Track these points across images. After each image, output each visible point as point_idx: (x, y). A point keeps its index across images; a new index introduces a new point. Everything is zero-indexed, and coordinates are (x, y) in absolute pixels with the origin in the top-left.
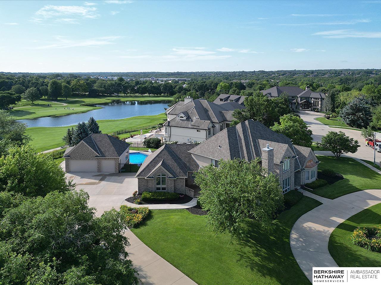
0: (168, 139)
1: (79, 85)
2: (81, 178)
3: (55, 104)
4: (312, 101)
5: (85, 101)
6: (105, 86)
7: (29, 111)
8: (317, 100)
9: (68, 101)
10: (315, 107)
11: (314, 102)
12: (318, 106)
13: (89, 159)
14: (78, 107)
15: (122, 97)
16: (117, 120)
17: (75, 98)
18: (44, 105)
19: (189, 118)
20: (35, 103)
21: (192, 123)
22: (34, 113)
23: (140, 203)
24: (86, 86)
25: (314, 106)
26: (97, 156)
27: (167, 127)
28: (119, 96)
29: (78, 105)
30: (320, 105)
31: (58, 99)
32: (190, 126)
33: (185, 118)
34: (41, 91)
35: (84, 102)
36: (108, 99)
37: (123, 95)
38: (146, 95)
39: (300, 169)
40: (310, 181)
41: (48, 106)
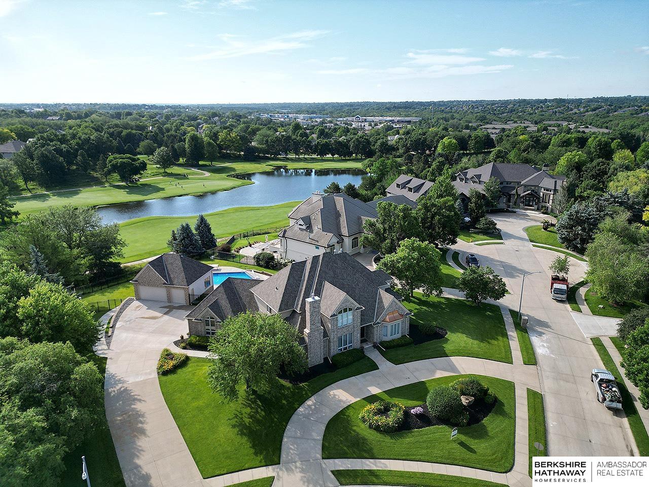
0: (284, 255)
1: (229, 140)
2: (147, 309)
3: (194, 174)
4: (541, 194)
5: (236, 168)
6: (267, 141)
7: (158, 185)
8: (549, 192)
9: (214, 168)
10: (544, 204)
11: (543, 195)
12: (549, 203)
13: (157, 286)
14: (223, 179)
15: (292, 160)
16: (263, 208)
17: (224, 162)
18: (179, 175)
19: (309, 228)
20: (168, 172)
21: (312, 235)
22: (163, 189)
23: (184, 348)
24: (241, 142)
25: (543, 202)
26: (165, 284)
27: (282, 238)
28: (287, 159)
29: (224, 175)
30: (551, 201)
31: (201, 163)
32: (308, 240)
33: (304, 227)
34: (178, 150)
35: (233, 170)
36: (270, 165)
37: (293, 156)
38: (328, 158)
39: (372, 323)
40: (389, 338)
41: (184, 177)
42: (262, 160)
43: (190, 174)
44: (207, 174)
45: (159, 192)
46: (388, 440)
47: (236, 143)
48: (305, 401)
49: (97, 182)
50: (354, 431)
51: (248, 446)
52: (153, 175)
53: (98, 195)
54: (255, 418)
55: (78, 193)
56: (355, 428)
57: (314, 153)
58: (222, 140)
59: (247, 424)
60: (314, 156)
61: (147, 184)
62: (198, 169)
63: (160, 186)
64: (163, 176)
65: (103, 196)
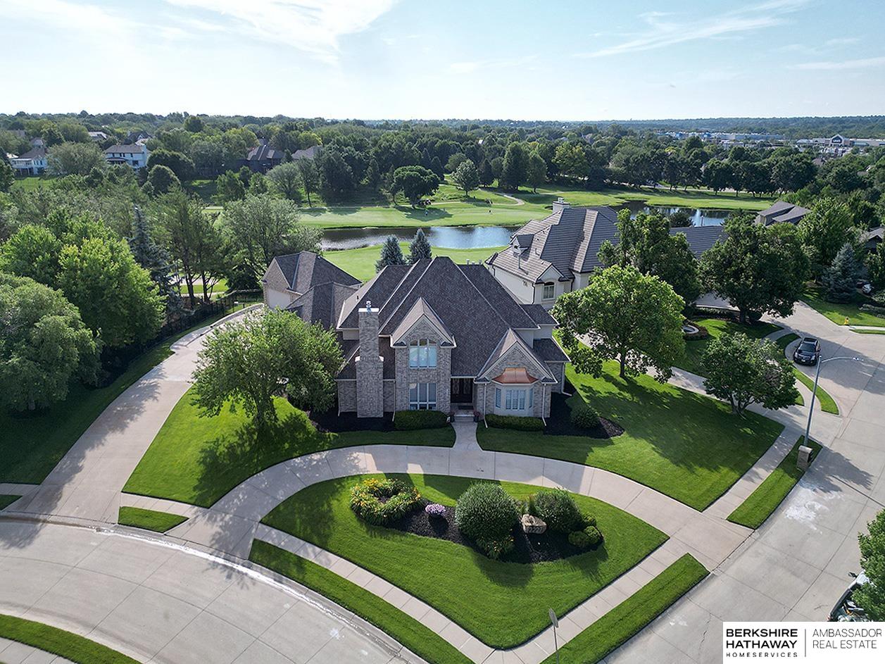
1: (569, 158)
3: (502, 201)
6: (628, 161)
7: (447, 211)
9: (536, 195)
13: (282, 291)
15: (664, 193)
19: (527, 252)
20: (470, 196)
22: (450, 216)
24: (586, 161)
26: (288, 288)
27: (489, 266)
28: (657, 192)
31: (520, 188)
32: (516, 270)
33: (519, 251)
34: (493, 168)
36: (621, 198)
37: (667, 188)
38: (727, 193)
39: (474, 377)
40: (501, 411)
41: (487, 203)
42: (613, 191)
43: (496, 201)
44: (521, 203)
45: (443, 218)
46: (362, 531)
47: (579, 162)
48: (311, 453)
49: (383, 201)
50: (329, 505)
51: (197, 477)
52: (450, 199)
53: (376, 215)
54: (233, 450)
55: (355, 212)
56: (334, 503)
57: (703, 184)
58: (560, 158)
59: (218, 454)
60: (704, 189)
61: (436, 209)
62: (512, 196)
63: (450, 212)
64: (461, 200)
65: (379, 217)
